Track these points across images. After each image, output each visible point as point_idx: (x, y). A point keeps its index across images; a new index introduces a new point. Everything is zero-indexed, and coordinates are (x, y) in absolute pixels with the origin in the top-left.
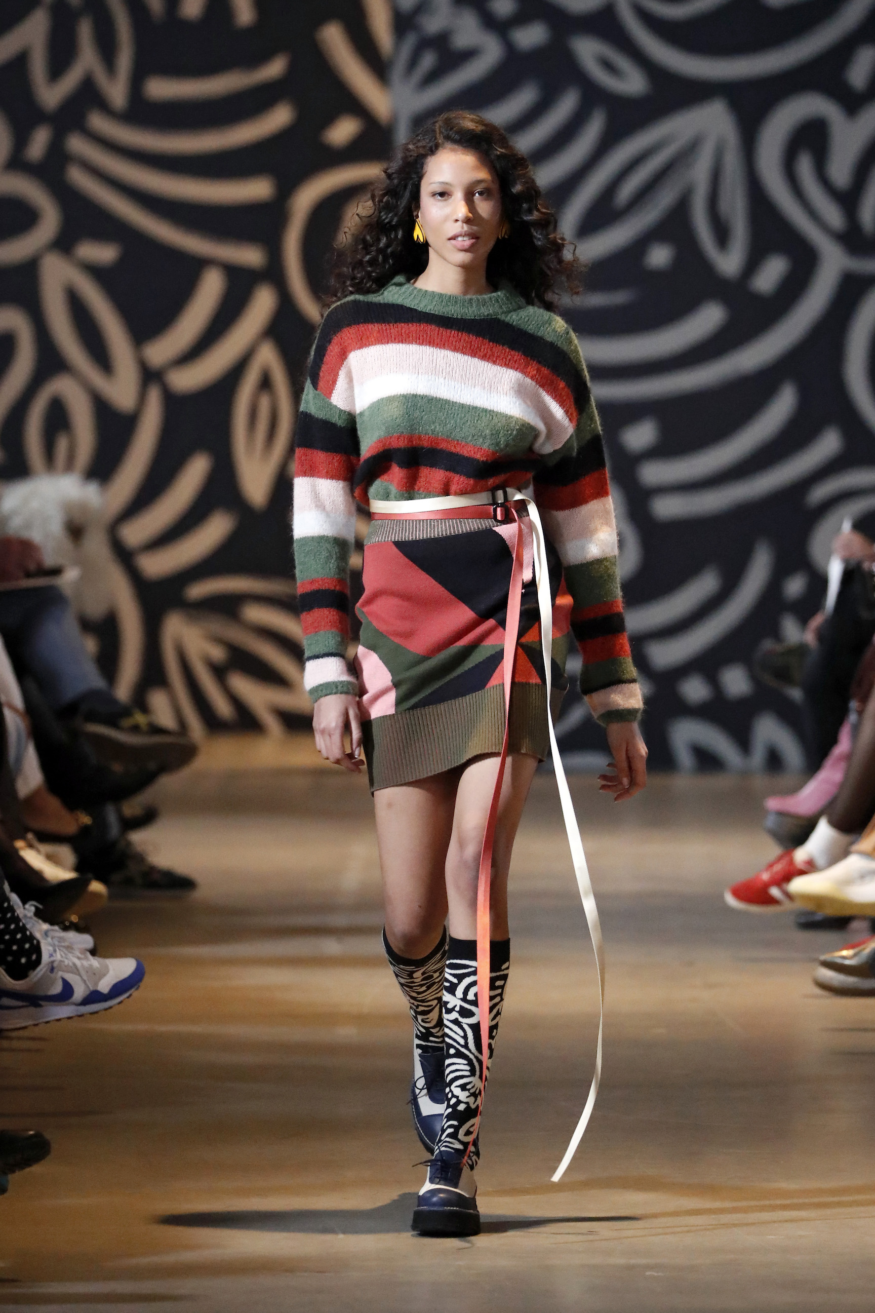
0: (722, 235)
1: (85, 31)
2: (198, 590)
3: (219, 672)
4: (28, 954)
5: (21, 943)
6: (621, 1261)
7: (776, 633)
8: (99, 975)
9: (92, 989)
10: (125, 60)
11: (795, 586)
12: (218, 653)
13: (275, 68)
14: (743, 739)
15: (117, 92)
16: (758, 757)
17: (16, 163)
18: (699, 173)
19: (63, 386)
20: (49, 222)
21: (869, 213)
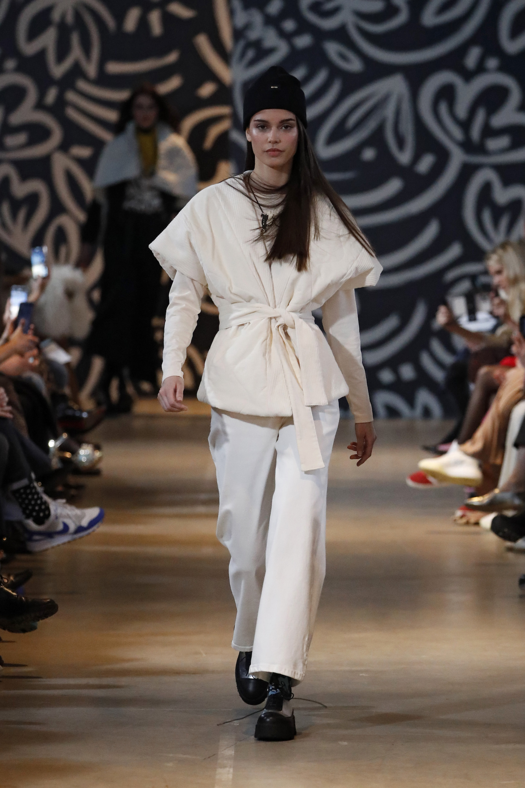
0: (401, 143)
1: (75, 39)
4: (44, 511)
5: (40, 505)
6: (347, 668)
7: (427, 347)
9: (78, 524)
10: (95, 53)
13: (172, 57)
14: (411, 401)
15: (91, 70)
16: (418, 411)
17: (40, 106)
18: (389, 112)
19: (64, 220)
20: (57, 136)
21: (476, 132)
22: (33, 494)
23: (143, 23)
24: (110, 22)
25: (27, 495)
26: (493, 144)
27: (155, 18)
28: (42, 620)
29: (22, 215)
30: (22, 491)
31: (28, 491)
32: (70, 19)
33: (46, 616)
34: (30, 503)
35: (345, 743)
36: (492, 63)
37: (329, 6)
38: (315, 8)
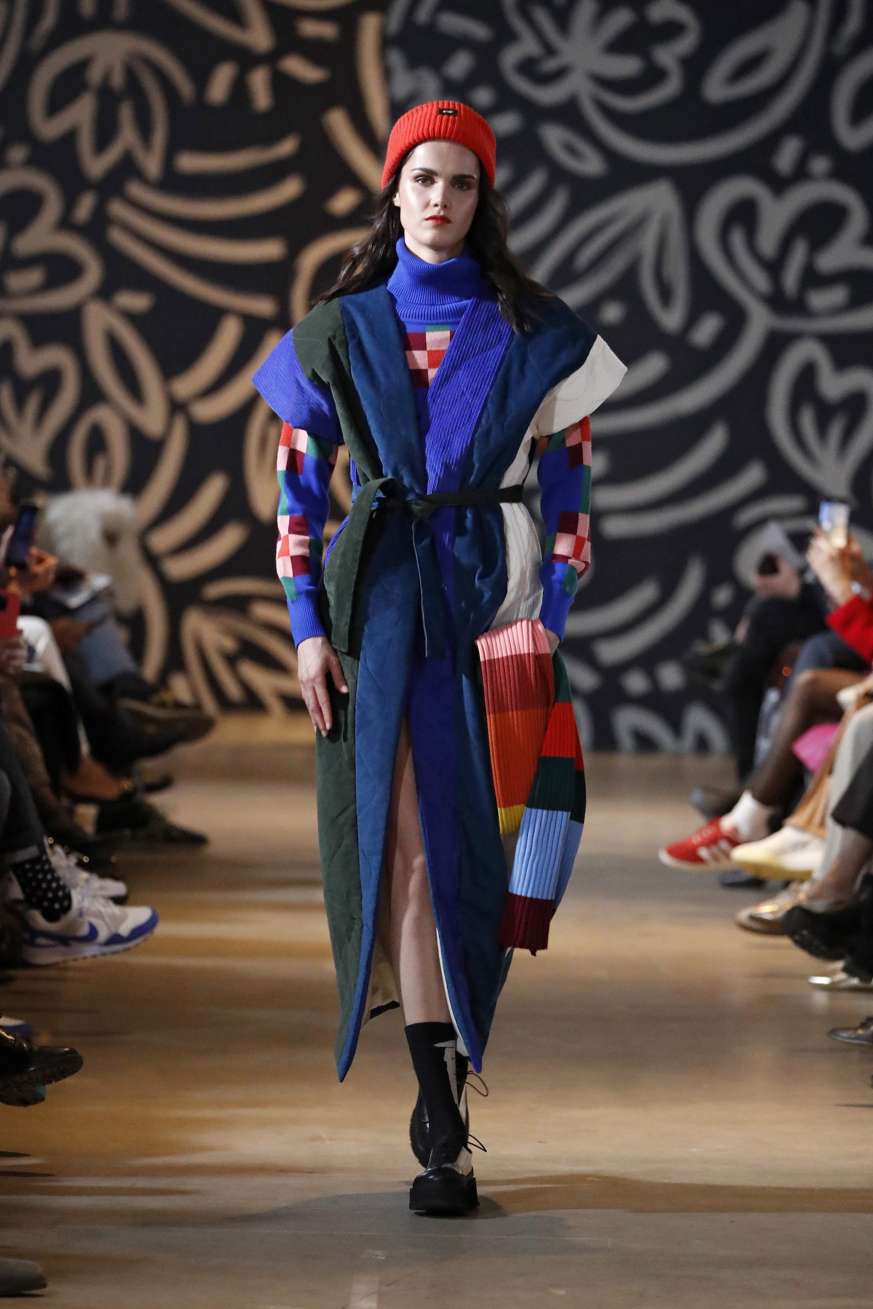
0: (666, 295)
1: (126, 113)
2: (215, 590)
3: (231, 660)
4: (60, 901)
5: (55, 891)
6: (566, 1168)
7: (705, 636)
8: (120, 920)
9: (113, 930)
10: (159, 136)
11: (723, 596)
12: (230, 644)
13: (287, 147)
14: (676, 725)
15: (152, 165)
16: (689, 739)
17: (66, 224)
18: (647, 242)
19: (102, 415)
20: (93, 275)
21: (791, 278)
22: (45, 873)
23: (240, 88)
24: (185, 87)
25: (36, 873)
26: (820, 300)
27: (259, 81)
28: (55, 1082)
29: (32, 404)
30: (28, 866)
31: (38, 867)
32: (118, 80)
33: (63, 1074)
34: (39, 887)
35: (562, 1292)
36: (820, 165)
37: (550, 65)
38: (527, 67)
